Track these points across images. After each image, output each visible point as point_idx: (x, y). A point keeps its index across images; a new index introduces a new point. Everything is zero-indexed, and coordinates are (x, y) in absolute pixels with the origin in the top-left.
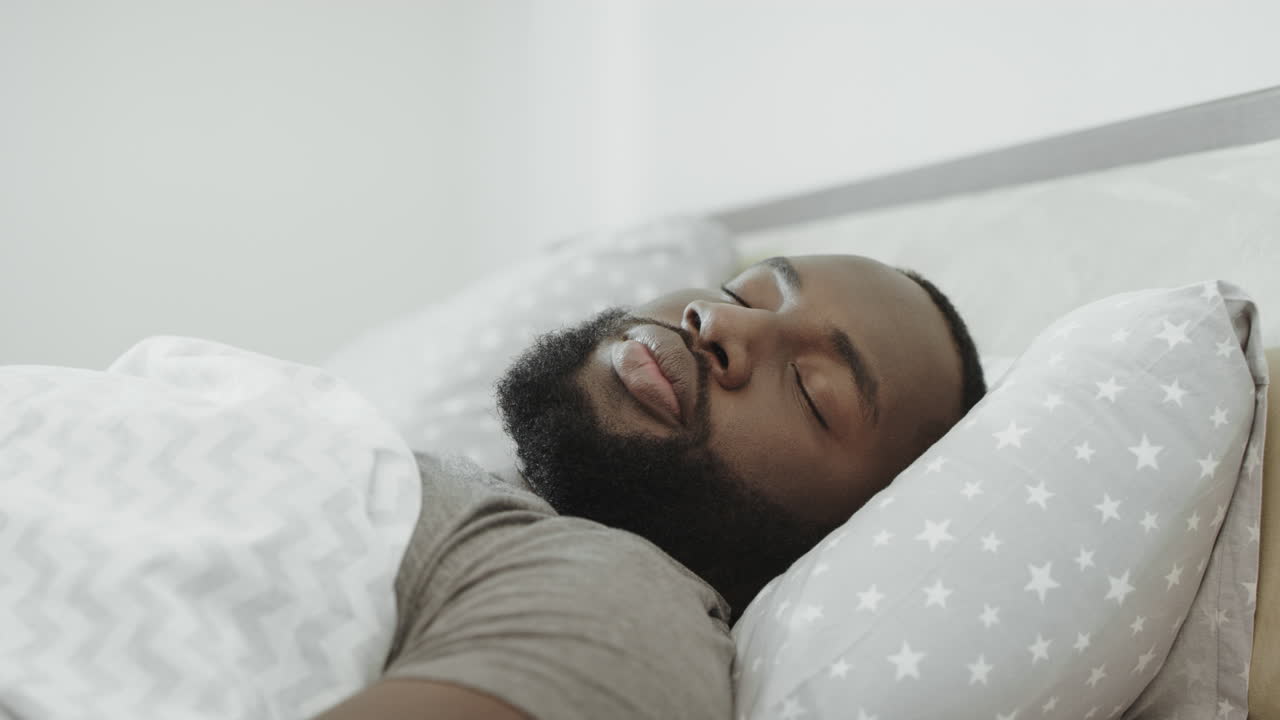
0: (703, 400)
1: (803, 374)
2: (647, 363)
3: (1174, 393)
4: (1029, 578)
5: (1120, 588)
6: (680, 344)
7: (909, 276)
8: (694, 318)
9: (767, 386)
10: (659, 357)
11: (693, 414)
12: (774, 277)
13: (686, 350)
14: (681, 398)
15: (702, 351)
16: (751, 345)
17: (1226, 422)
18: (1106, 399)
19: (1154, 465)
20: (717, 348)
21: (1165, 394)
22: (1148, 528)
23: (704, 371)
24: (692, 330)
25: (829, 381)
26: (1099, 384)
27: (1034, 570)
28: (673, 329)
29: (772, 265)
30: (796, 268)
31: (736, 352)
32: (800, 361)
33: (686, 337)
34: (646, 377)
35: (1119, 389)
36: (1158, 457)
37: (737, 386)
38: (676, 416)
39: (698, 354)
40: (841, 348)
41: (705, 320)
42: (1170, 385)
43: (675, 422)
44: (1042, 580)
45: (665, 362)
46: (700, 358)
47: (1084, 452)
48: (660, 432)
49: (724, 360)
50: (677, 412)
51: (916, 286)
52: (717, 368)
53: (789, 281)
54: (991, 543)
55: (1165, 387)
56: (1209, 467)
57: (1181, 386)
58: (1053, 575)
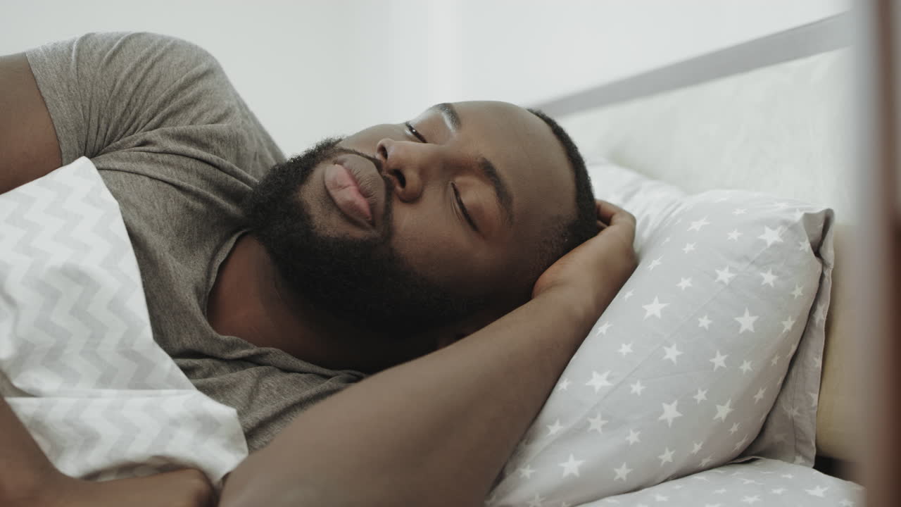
0: (388, 209)
1: (461, 190)
2: (349, 186)
3: (769, 278)
4: (662, 412)
5: (723, 411)
6: (374, 170)
7: (537, 114)
8: (383, 150)
9: (434, 199)
10: (358, 180)
11: (381, 219)
12: (443, 118)
13: (378, 174)
14: (372, 207)
15: (388, 175)
16: (423, 171)
17: (802, 294)
18: (722, 282)
19: (752, 329)
20: (399, 174)
21: (763, 279)
22: (745, 370)
23: (389, 189)
24: (383, 160)
25: (477, 194)
26: (718, 271)
27: (666, 406)
28: (369, 158)
29: (441, 109)
30: (457, 112)
31: (412, 176)
32: (459, 180)
33: (379, 165)
34: (348, 195)
35: (731, 275)
36: (755, 324)
37: (413, 199)
38: (369, 222)
39: (385, 177)
40: (487, 171)
41: (390, 152)
42: (766, 272)
43: (367, 225)
44: (670, 412)
45: (362, 184)
46: (386, 180)
47: (704, 322)
48: (358, 234)
49: (403, 182)
50: (370, 219)
51: (542, 122)
52: (399, 188)
53: (452, 121)
54: (637, 388)
55: (763, 274)
56: (788, 325)
57: (773, 273)
58: (678, 409)
